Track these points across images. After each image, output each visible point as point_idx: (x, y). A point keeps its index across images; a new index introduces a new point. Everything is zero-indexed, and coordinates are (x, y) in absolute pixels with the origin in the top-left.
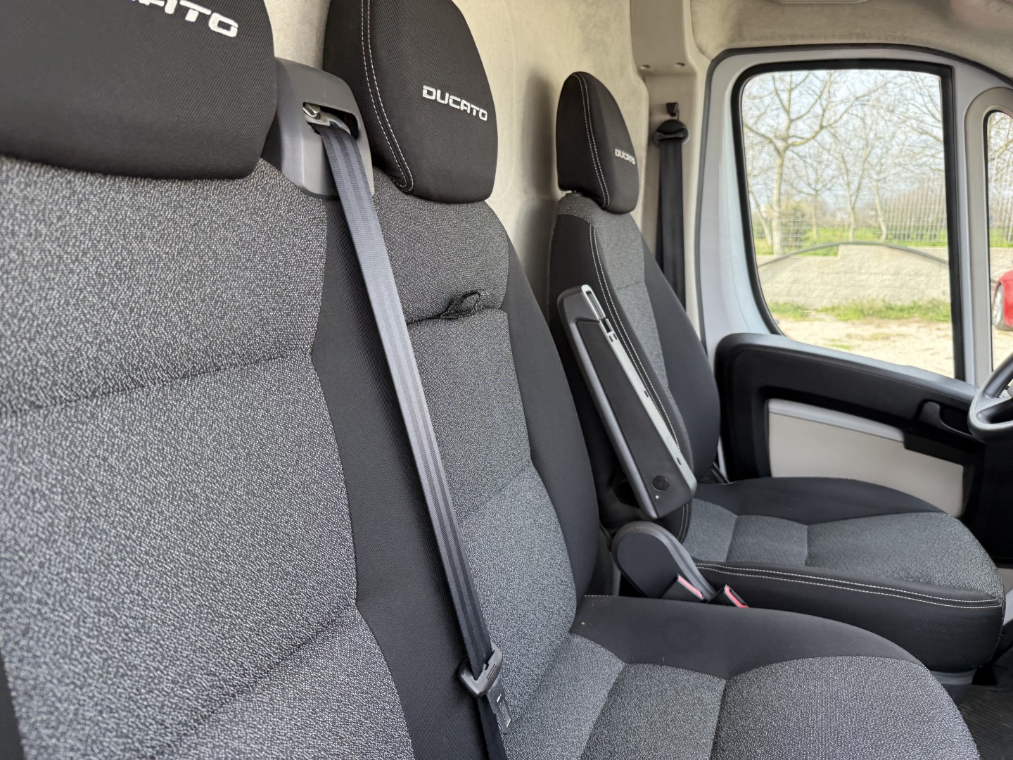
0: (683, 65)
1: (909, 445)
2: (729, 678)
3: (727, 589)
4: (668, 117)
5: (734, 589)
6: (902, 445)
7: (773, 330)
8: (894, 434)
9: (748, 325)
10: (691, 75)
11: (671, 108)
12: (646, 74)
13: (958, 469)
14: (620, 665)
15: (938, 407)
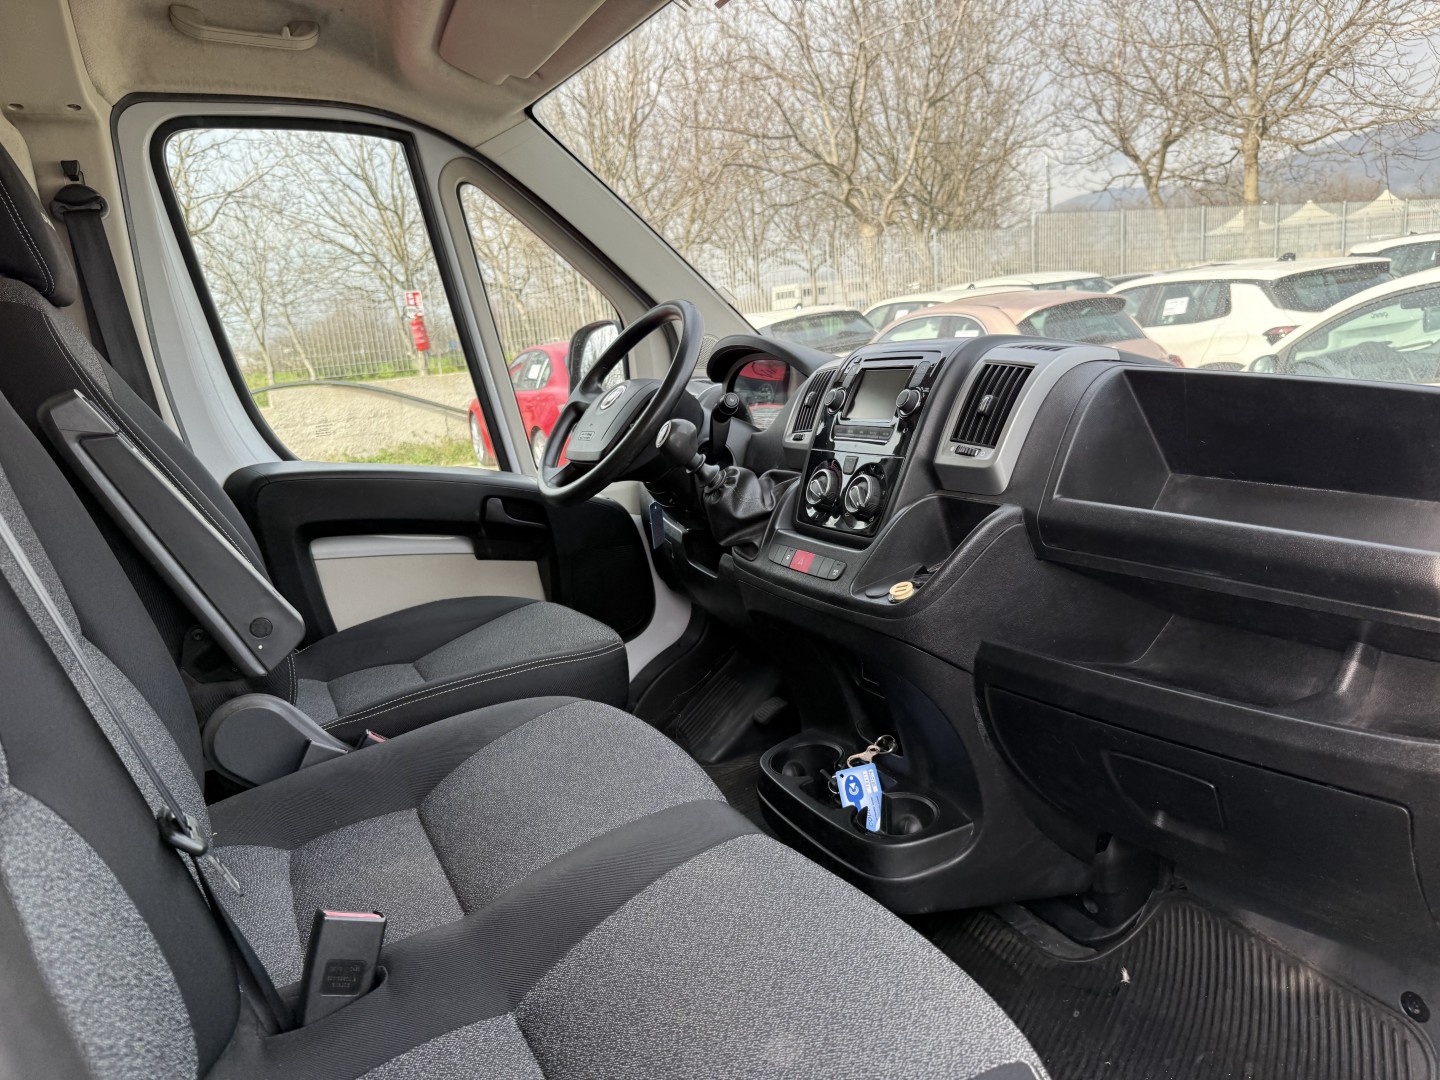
0: (78, 108)
1: (481, 554)
2: (417, 805)
3: (369, 732)
4: (67, 182)
6: (473, 557)
8: (460, 546)
10: (89, 123)
11: (70, 168)
12: (17, 118)
13: (533, 565)
14: (286, 854)
15: (499, 501)
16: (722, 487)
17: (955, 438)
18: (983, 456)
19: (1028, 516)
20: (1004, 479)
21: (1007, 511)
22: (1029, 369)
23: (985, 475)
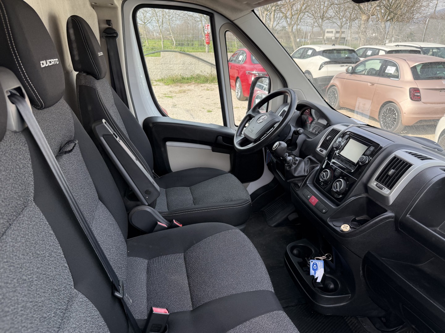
0: (112, 4)
1: (213, 150)
2: (184, 252)
3: (174, 221)
4: (107, 26)
5: (176, 220)
6: (211, 150)
7: (163, 115)
8: (209, 148)
9: (153, 113)
10: (115, 8)
11: (108, 22)
12: (94, 6)
14: (147, 261)
15: (222, 137)
16: (292, 165)
17: (377, 179)
18: (385, 191)
19: (396, 218)
20: (391, 200)
21: (389, 214)
22: (410, 165)
23: (384, 199)
